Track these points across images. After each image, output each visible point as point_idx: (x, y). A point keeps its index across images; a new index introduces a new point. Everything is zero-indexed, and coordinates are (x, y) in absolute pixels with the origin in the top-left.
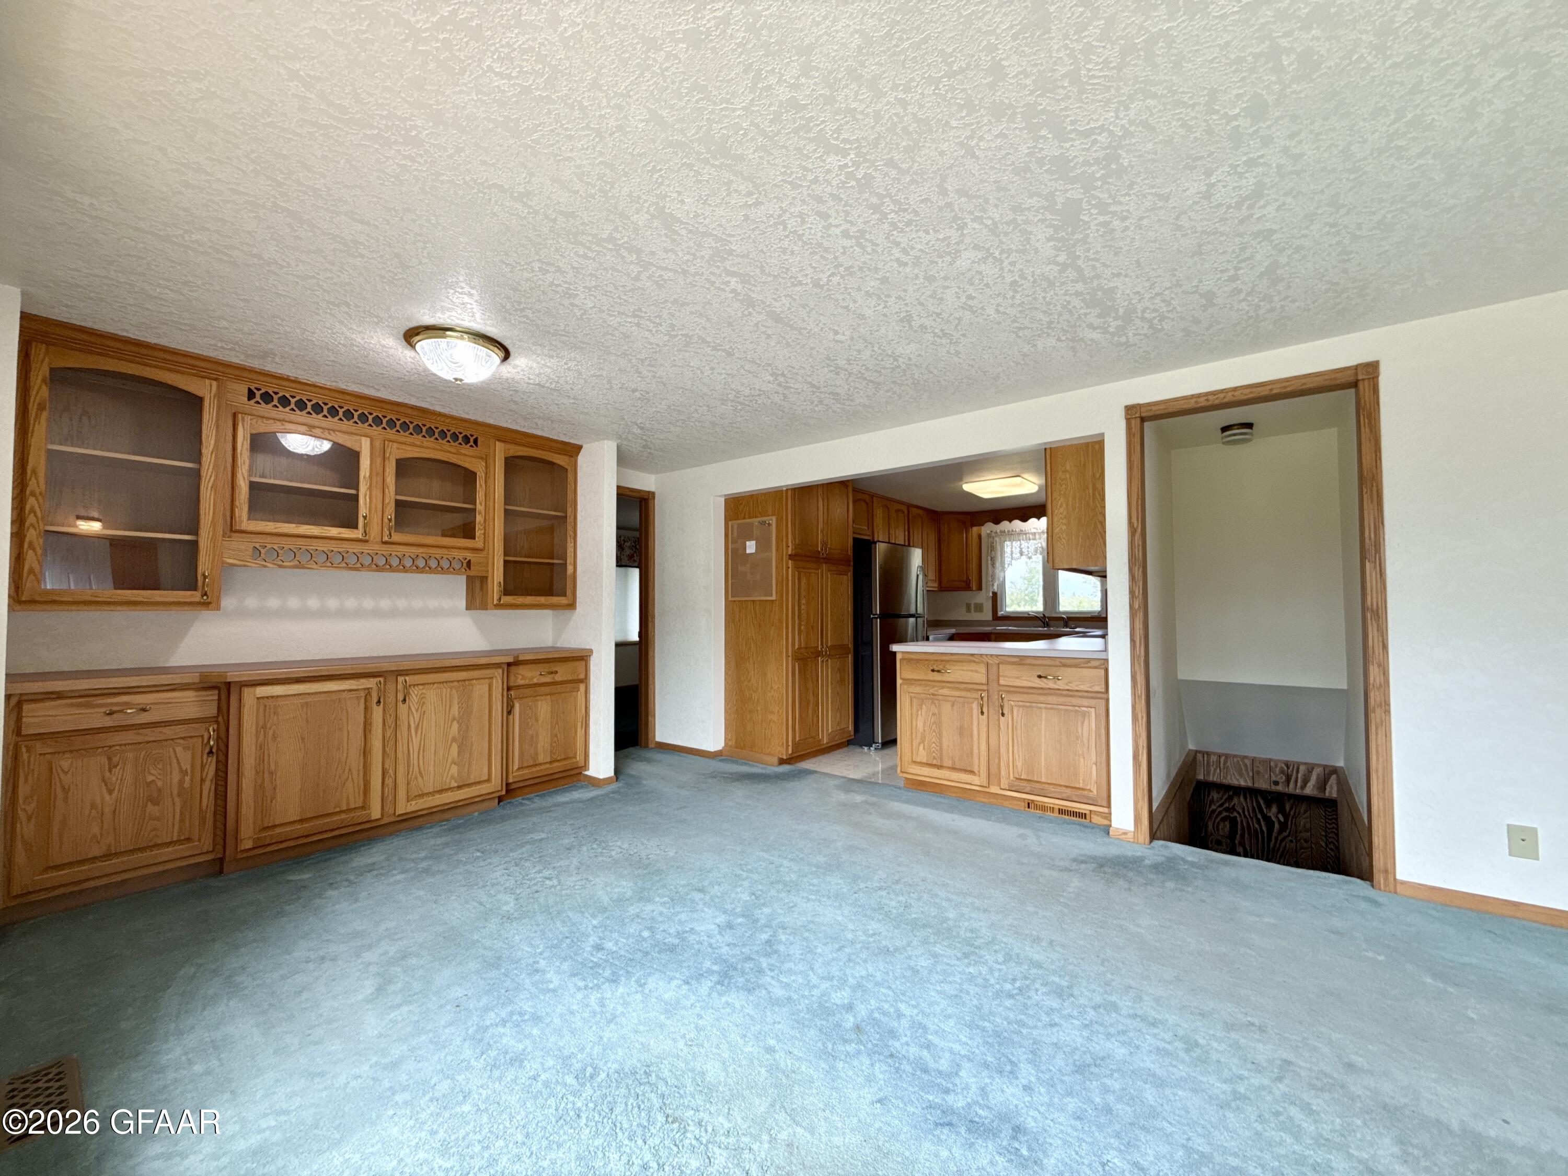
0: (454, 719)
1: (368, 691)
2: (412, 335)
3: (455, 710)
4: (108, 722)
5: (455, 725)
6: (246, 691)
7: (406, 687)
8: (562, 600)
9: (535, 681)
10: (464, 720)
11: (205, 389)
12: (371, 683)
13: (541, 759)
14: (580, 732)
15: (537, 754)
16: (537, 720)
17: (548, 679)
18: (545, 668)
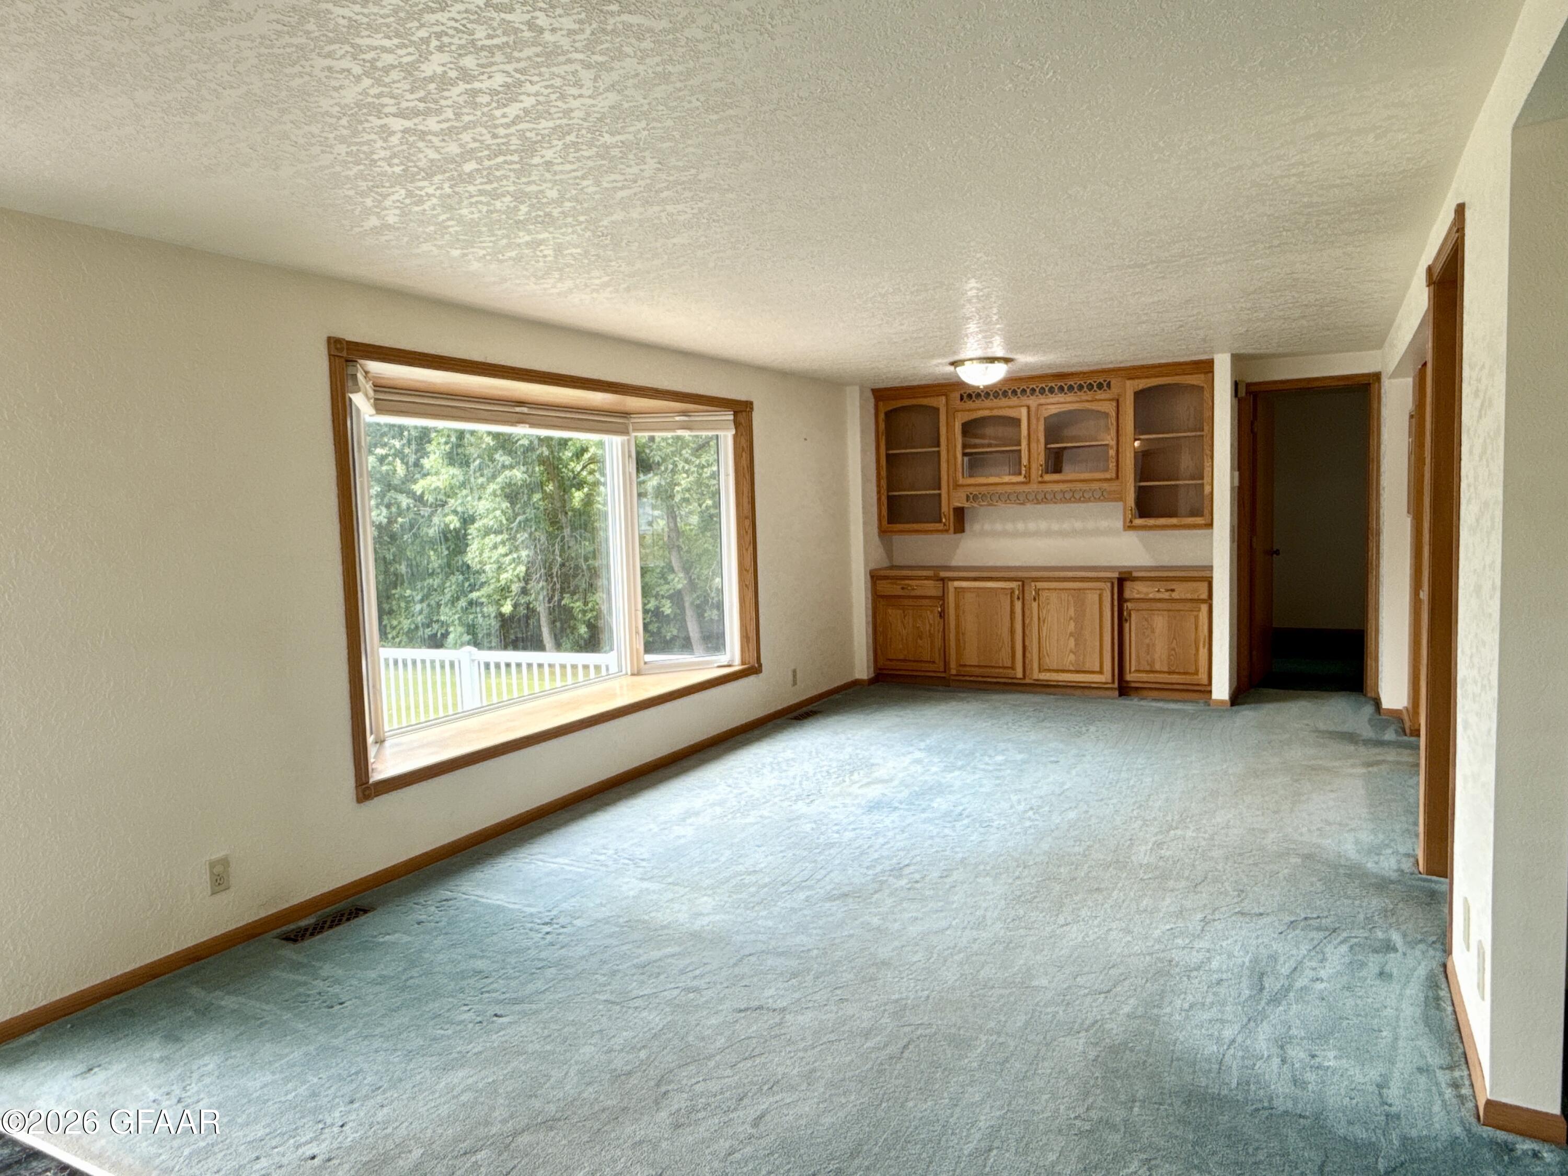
0: (1071, 618)
1: (1012, 591)
2: (954, 364)
3: (1072, 612)
4: (901, 593)
5: (1072, 624)
6: (950, 583)
7: (1038, 591)
8: (1199, 520)
9: (1151, 596)
10: (1079, 619)
11: (940, 402)
12: (1014, 585)
13: (1158, 667)
14: (1203, 652)
15: (1153, 661)
16: (1153, 632)
17: (1166, 595)
18: (1163, 586)
